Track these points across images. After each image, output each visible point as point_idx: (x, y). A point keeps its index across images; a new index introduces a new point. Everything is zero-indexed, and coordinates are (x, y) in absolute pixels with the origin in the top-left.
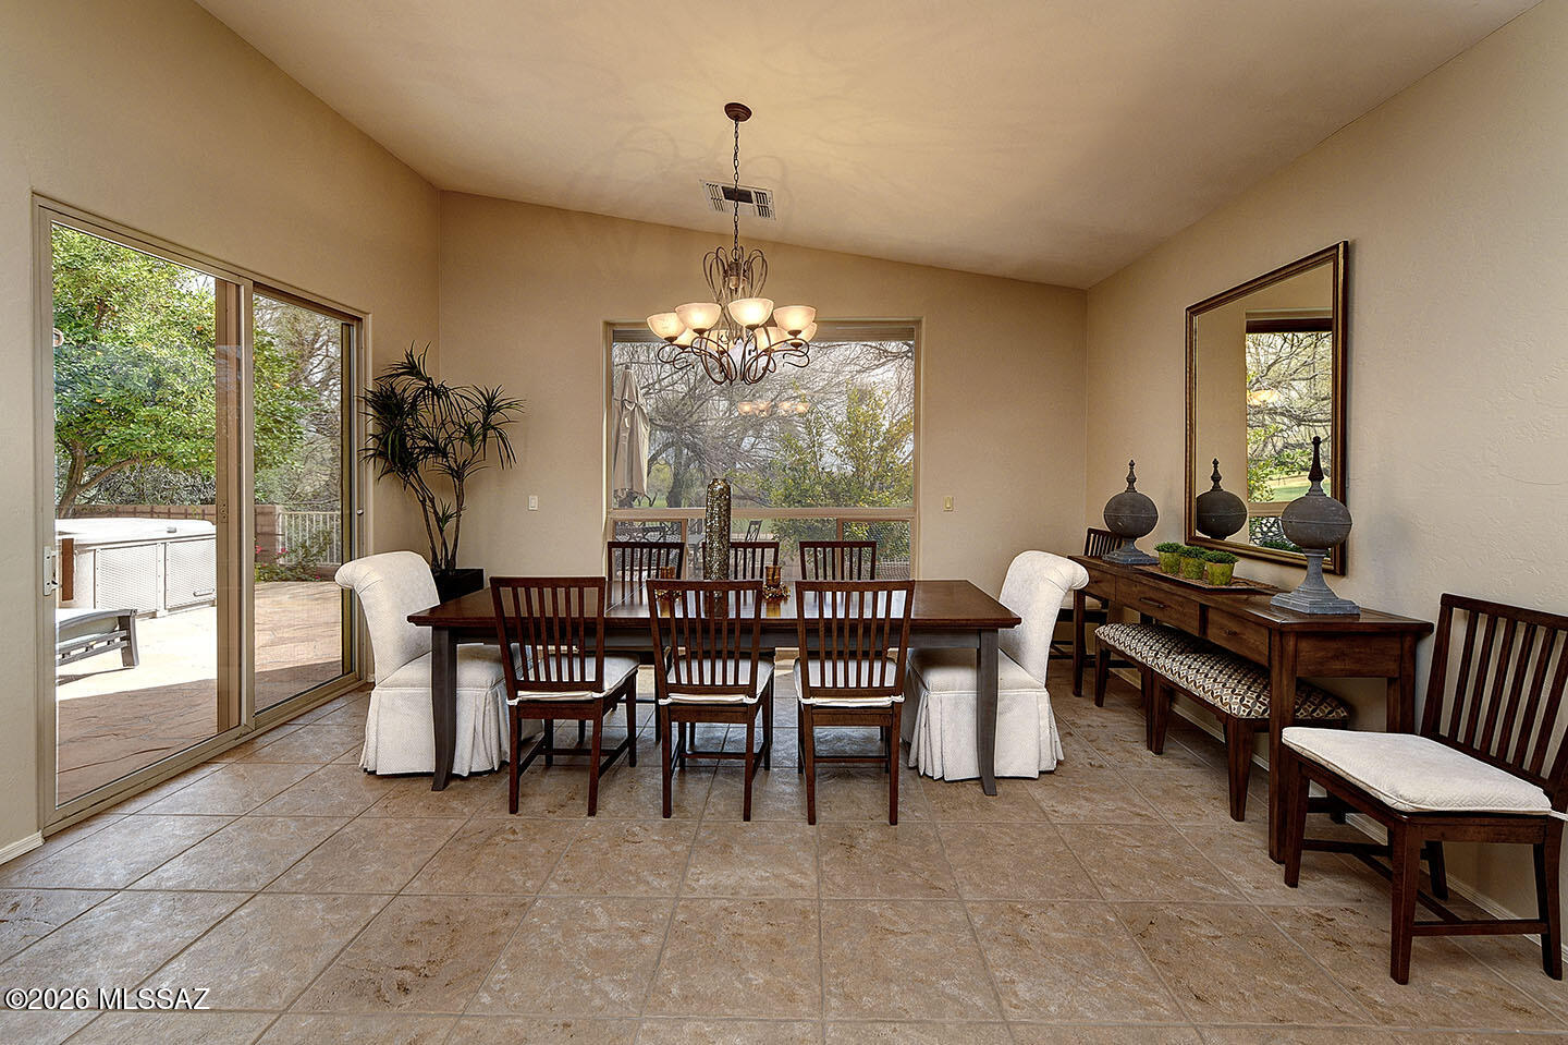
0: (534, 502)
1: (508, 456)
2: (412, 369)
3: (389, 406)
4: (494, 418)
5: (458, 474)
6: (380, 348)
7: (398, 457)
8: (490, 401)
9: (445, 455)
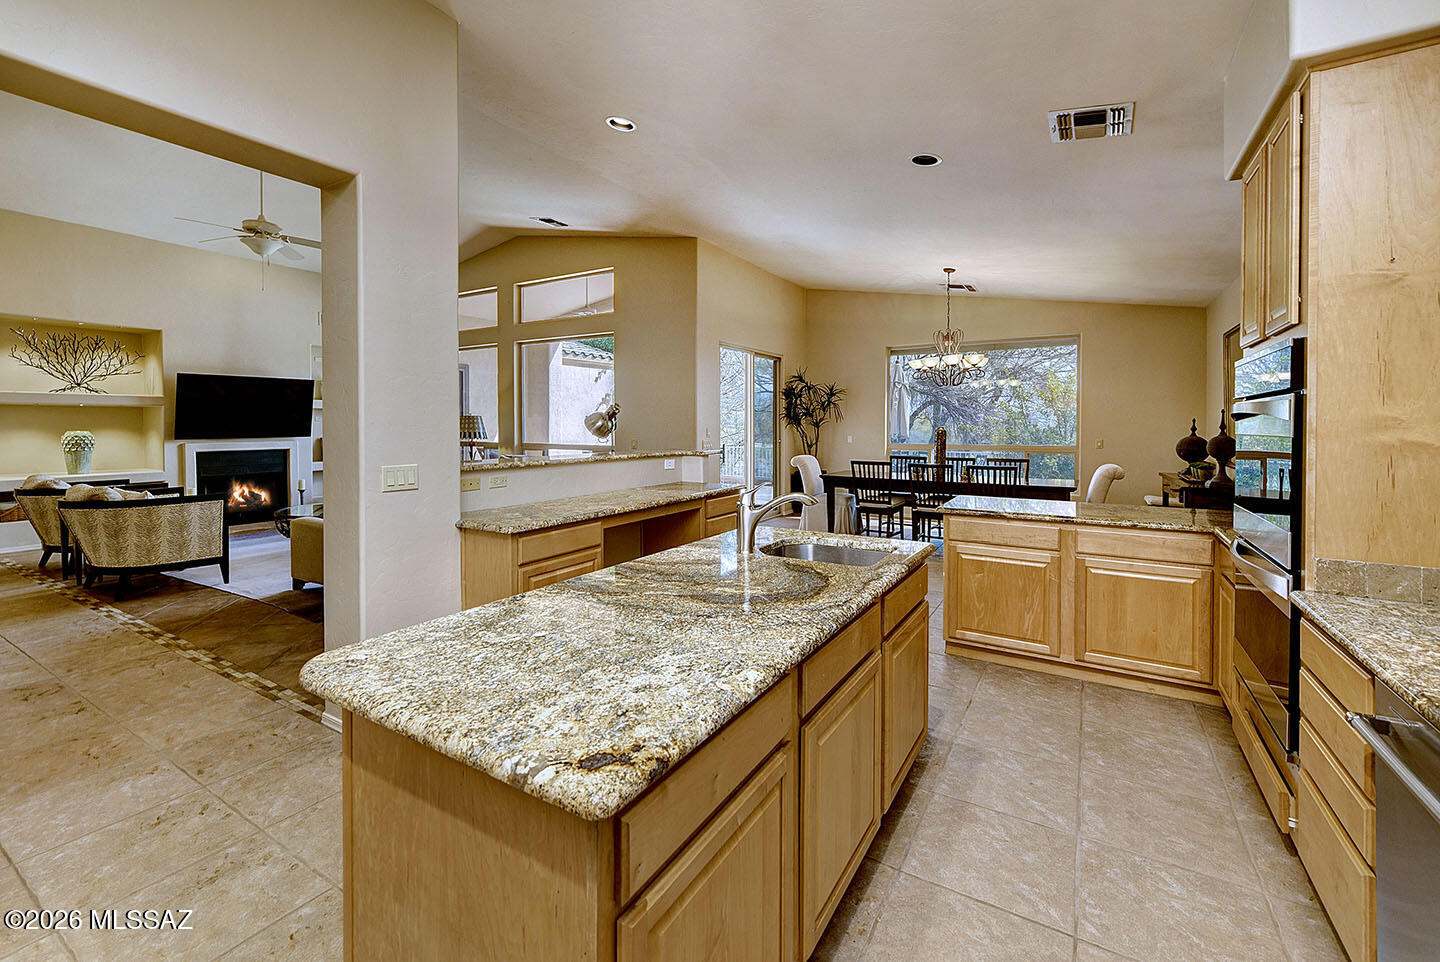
0: (850, 439)
1: (839, 416)
2: (801, 379)
3: (789, 393)
4: (833, 399)
5: (817, 425)
6: (788, 370)
7: (793, 418)
8: (831, 390)
9: (811, 416)
